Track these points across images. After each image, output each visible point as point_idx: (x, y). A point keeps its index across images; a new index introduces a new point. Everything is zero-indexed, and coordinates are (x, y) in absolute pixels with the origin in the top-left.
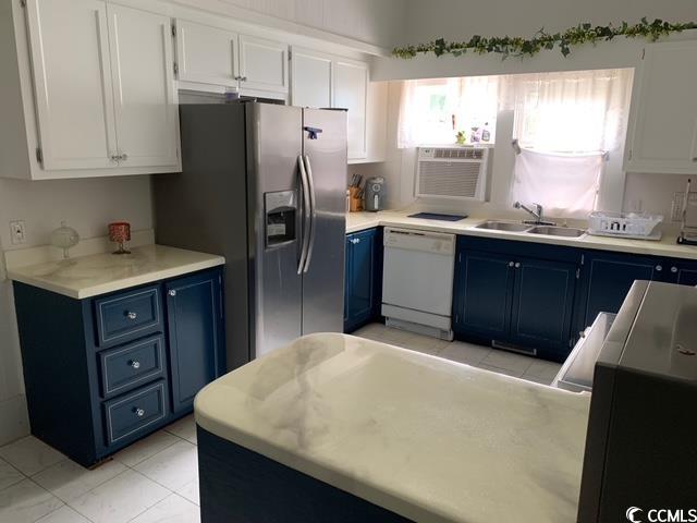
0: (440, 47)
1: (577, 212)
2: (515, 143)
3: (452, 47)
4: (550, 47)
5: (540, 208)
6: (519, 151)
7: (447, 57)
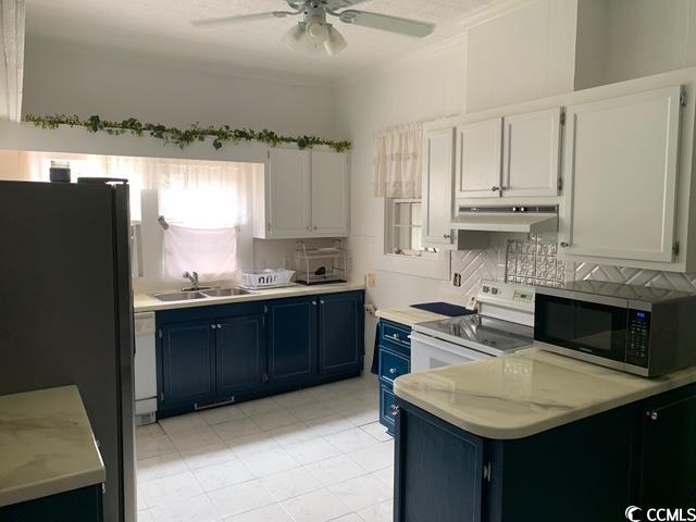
0: (95, 124)
1: (223, 274)
2: (161, 219)
3: (106, 125)
4: (202, 139)
5: (195, 274)
6: (165, 226)
7: (102, 134)
